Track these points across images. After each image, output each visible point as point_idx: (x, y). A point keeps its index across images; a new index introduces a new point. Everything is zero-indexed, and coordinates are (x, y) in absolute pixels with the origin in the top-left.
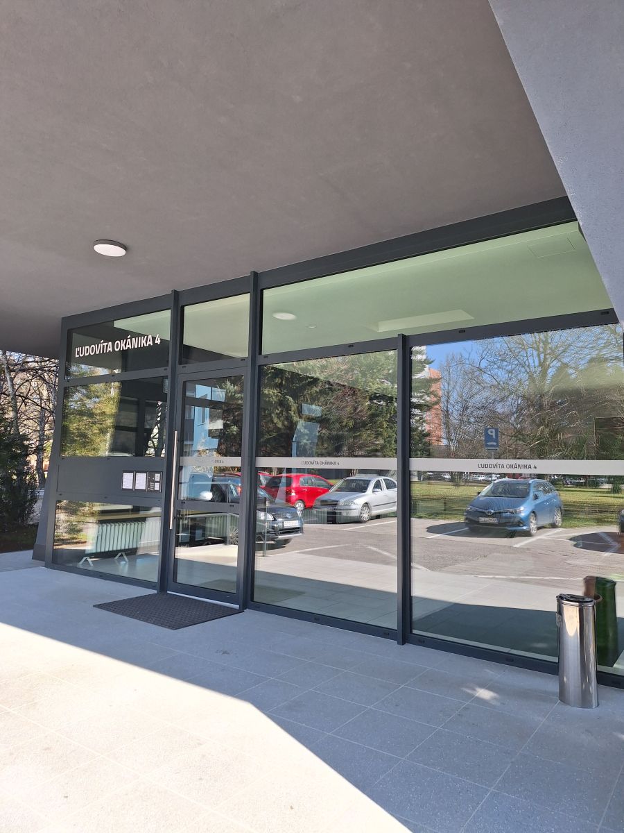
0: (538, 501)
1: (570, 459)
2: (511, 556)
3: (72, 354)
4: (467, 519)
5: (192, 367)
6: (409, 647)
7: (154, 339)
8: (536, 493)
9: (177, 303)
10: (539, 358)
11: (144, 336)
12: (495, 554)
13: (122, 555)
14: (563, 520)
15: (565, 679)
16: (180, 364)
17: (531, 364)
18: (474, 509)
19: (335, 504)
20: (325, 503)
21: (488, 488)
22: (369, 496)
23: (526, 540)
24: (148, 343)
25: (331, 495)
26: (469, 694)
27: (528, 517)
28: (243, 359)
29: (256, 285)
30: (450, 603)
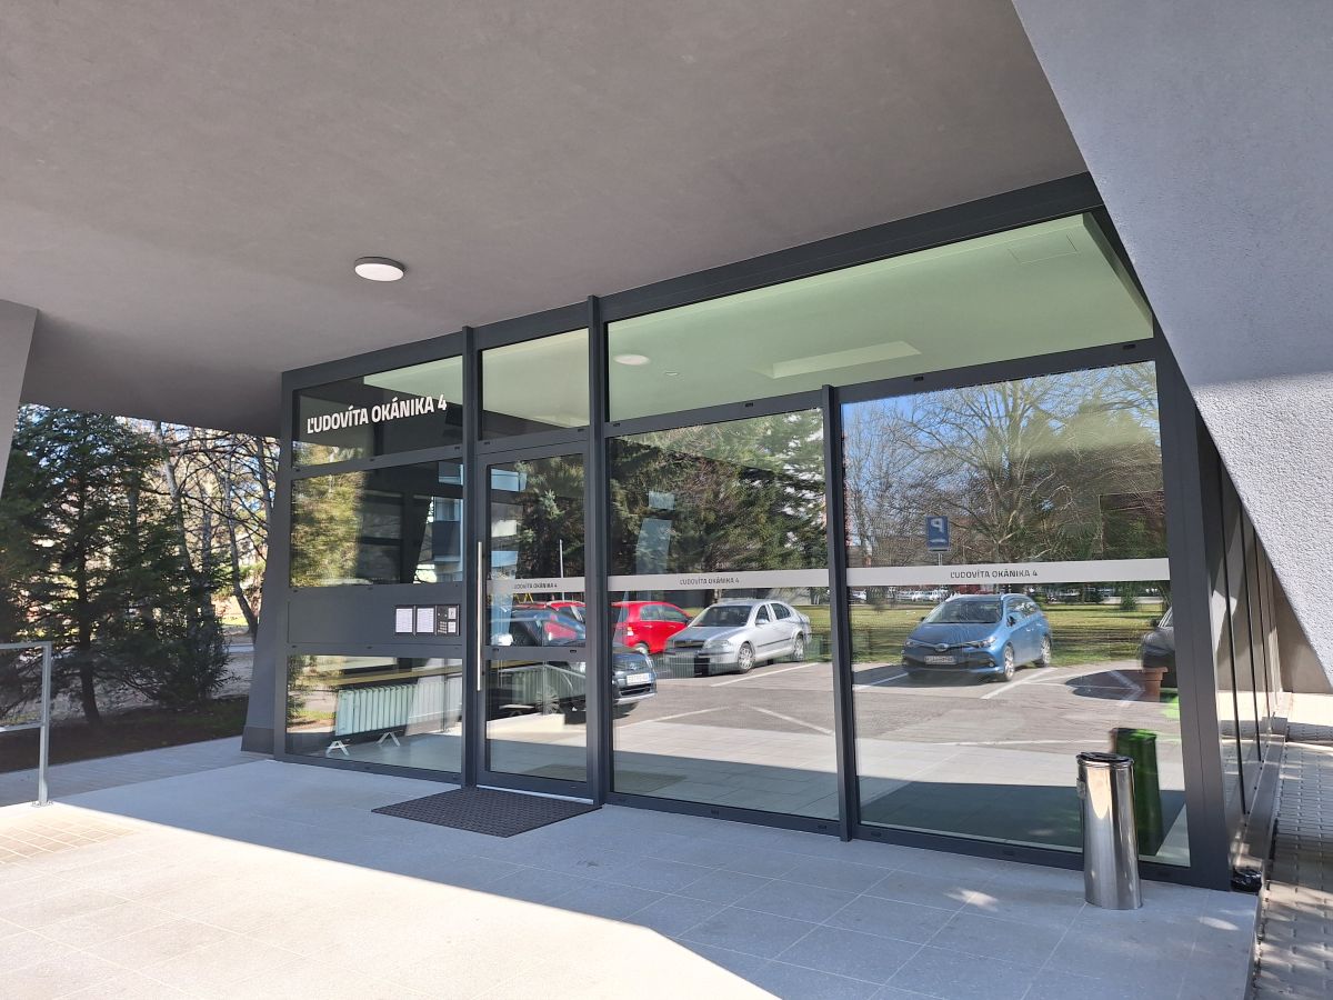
0: (1015, 627)
1: (1060, 560)
2: (982, 711)
3: (301, 430)
4: (905, 659)
5: (498, 443)
6: (857, 845)
7: (436, 402)
8: (1011, 615)
9: (471, 345)
10: (1007, 406)
11: (419, 398)
12: (954, 711)
13: (389, 737)
14: (1052, 656)
15: (1093, 874)
16: (481, 439)
17: (994, 414)
18: (916, 643)
19: (698, 645)
20: (683, 646)
21: (935, 612)
22: (751, 630)
23: (1000, 687)
24: (427, 408)
25: (692, 632)
26: (955, 900)
27: (1001, 652)
28: (580, 429)
29: (597, 316)
30: (906, 781)
